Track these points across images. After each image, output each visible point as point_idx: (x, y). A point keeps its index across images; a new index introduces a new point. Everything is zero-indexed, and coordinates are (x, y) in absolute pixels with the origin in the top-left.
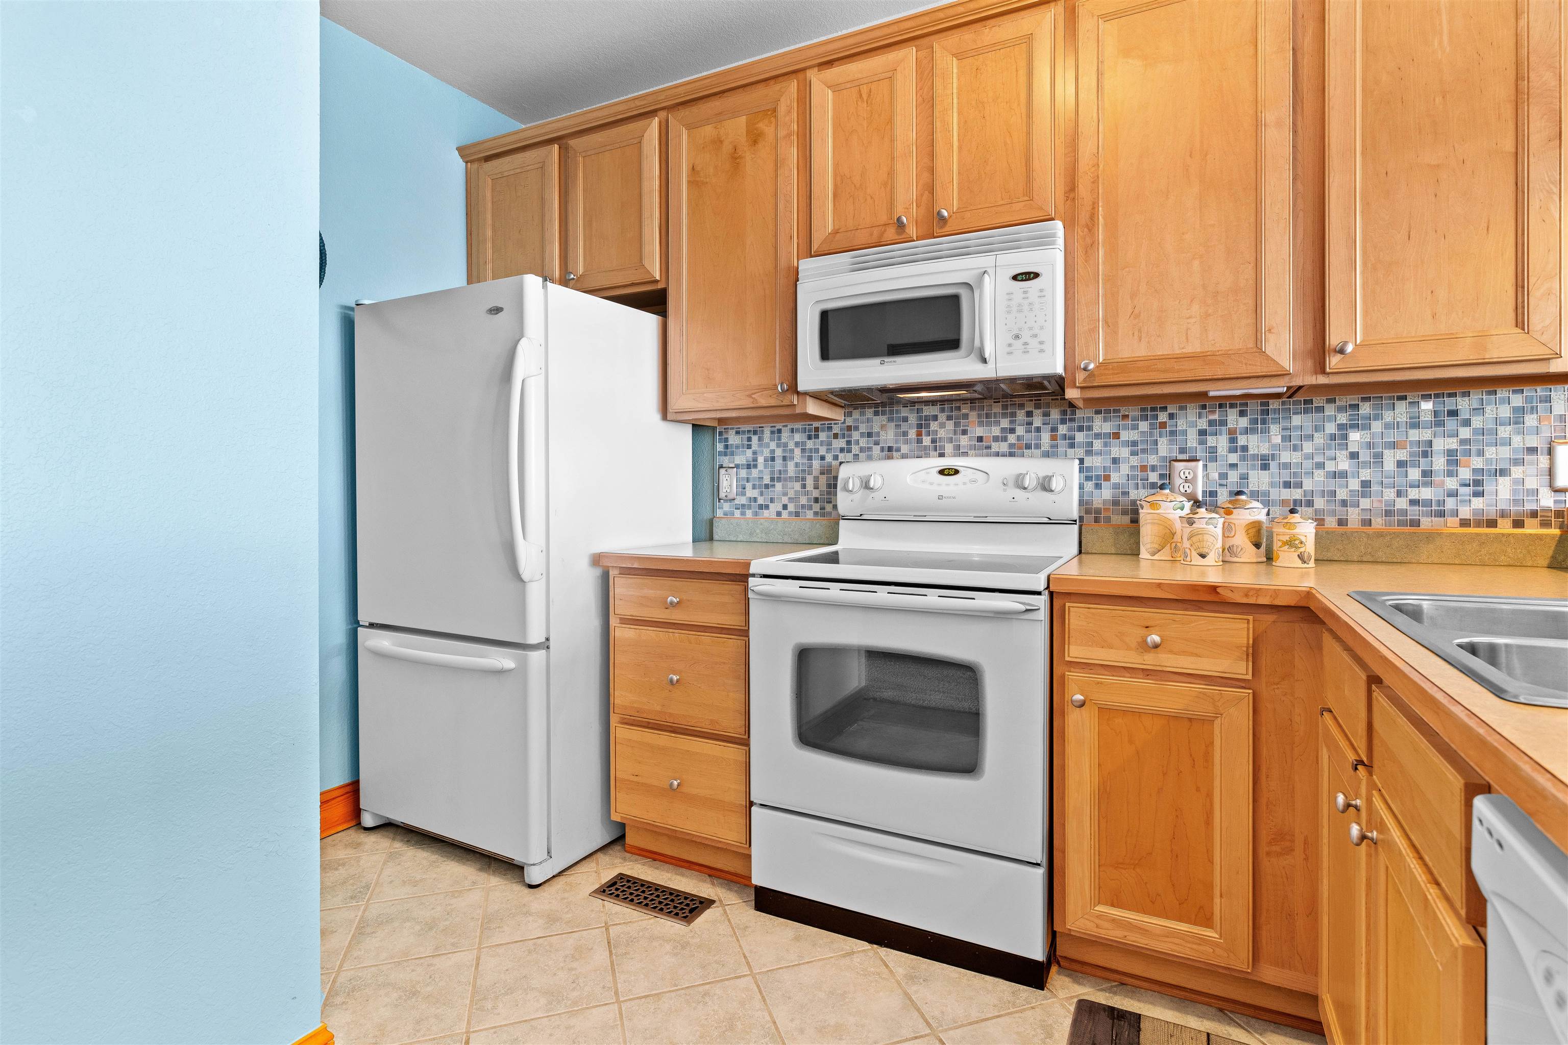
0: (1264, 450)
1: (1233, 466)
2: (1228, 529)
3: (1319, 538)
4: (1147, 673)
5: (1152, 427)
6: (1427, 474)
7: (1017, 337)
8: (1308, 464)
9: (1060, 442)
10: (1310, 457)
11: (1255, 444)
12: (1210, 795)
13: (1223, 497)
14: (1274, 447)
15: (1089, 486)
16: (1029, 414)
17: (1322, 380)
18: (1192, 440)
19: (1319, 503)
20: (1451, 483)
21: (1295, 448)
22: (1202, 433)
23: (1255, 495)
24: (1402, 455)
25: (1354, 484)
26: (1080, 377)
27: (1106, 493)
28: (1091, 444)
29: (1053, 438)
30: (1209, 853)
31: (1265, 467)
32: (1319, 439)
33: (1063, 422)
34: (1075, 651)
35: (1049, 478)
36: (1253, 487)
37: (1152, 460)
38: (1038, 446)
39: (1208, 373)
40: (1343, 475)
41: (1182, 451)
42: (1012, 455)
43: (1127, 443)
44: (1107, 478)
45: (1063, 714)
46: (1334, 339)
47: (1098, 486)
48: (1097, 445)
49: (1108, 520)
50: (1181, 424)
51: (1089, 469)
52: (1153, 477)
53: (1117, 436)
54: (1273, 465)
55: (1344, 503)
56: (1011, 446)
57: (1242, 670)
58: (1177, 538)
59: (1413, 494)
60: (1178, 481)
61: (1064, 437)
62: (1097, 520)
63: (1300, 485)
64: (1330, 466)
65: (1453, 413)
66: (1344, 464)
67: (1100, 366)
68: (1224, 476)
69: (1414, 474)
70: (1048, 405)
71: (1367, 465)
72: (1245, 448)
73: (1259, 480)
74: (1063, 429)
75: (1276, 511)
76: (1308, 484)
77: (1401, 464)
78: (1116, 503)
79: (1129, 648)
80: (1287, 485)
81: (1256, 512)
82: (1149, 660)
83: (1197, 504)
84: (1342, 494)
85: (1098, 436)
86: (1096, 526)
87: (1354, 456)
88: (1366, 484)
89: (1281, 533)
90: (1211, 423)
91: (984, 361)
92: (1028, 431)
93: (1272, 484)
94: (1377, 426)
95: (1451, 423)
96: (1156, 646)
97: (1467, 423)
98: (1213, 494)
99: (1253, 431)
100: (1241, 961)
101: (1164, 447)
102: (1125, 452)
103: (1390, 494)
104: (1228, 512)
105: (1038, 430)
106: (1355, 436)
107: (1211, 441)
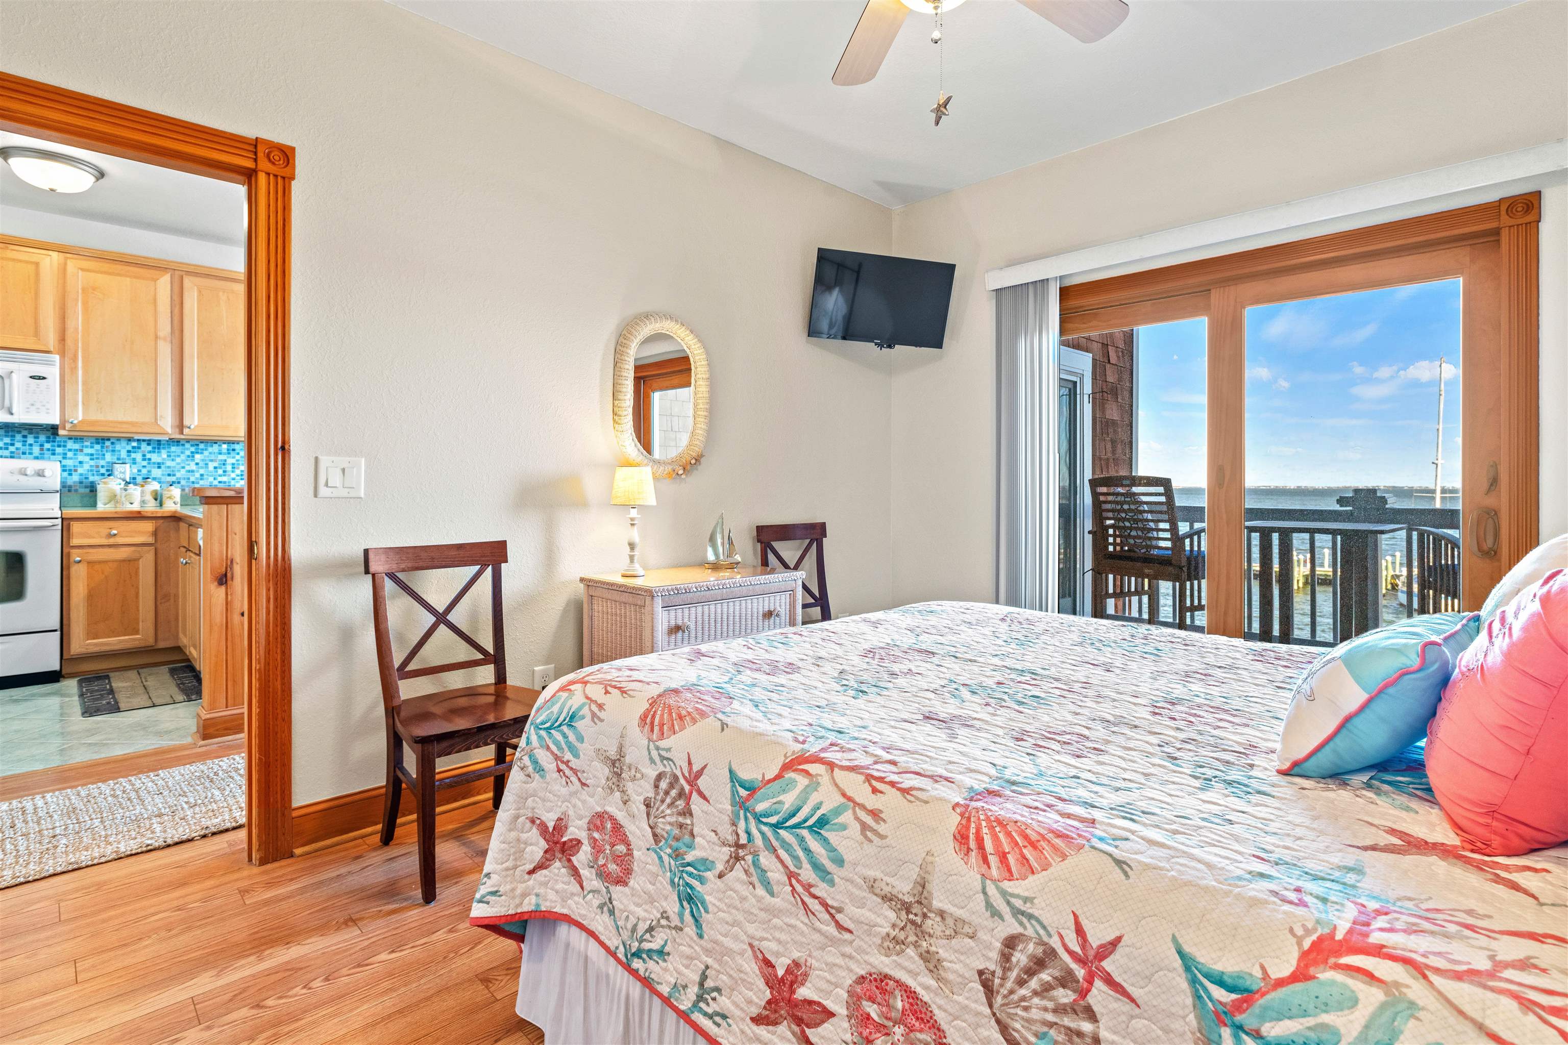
0: (159, 460)
1: (144, 467)
2: (142, 492)
3: (182, 496)
4: (110, 546)
5: (102, 447)
6: (225, 472)
7: (32, 405)
8: (178, 466)
9: (45, 452)
10: (178, 464)
11: (155, 458)
12: (138, 588)
13: (139, 480)
14: (164, 459)
15: (65, 474)
16: (25, 437)
17: (182, 437)
18: (123, 454)
19: (183, 482)
20: (233, 475)
21: (173, 460)
22: (129, 452)
23: (154, 479)
24: (216, 464)
25: (197, 475)
26: (68, 426)
27: (75, 478)
28: (65, 454)
29: (42, 450)
30: (138, 608)
31: (159, 467)
32: (183, 457)
33: (48, 442)
34: (75, 541)
35: (43, 470)
36: (153, 476)
37: (102, 463)
38: (30, 454)
39: (134, 430)
40: (193, 471)
41: (118, 459)
42: (12, 457)
43: (87, 455)
44: (76, 471)
45: (69, 568)
46: (186, 422)
47: (70, 475)
48: (70, 454)
49: (76, 491)
50: (118, 447)
51: (64, 466)
52: (103, 471)
53: (81, 451)
54: (162, 466)
55: (193, 482)
56: (12, 452)
57: (151, 540)
58: (118, 497)
59: (220, 479)
60: (116, 473)
61: (48, 450)
62: (69, 491)
63: (174, 475)
64: (188, 468)
65: (234, 450)
66: (193, 467)
67: (80, 422)
68: (139, 471)
69: (220, 471)
70: (38, 433)
71: (202, 468)
72: (150, 459)
73: (156, 472)
74: (47, 446)
75: (164, 486)
76: (178, 475)
77: (215, 468)
78: (81, 483)
79: (101, 537)
80: (169, 475)
81: (155, 486)
82: (112, 541)
83: (127, 483)
84: (192, 479)
85: (70, 450)
86: (69, 494)
87: (197, 464)
88: (202, 475)
89: (166, 494)
90: (134, 447)
91: (12, 414)
92: (24, 445)
93: (163, 475)
94: (206, 453)
95: (232, 453)
96: (115, 535)
97: (238, 454)
98: (134, 479)
99: (154, 452)
100: (151, 641)
101: (109, 457)
102: (87, 459)
103: (211, 479)
104: (142, 486)
105: (31, 445)
106: (198, 457)
107: (133, 455)
